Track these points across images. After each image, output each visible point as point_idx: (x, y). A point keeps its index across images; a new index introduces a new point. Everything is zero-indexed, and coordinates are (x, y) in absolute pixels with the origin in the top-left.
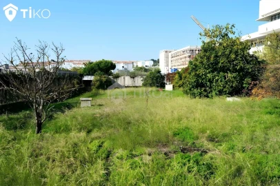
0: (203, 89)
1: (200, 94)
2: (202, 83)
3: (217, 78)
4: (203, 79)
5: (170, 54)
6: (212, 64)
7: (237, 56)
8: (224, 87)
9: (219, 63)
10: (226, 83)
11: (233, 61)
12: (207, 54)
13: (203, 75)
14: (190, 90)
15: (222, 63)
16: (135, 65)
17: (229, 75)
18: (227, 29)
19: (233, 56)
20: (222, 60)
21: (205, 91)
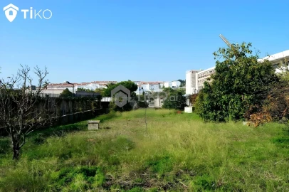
0: (219, 112)
1: (215, 117)
2: (217, 106)
3: (232, 100)
4: (217, 102)
5: (197, 74)
6: (226, 85)
7: (253, 76)
8: (240, 110)
9: (234, 84)
10: (242, 106)
11: (249, 82)
12: (221, 75)
13: (217, 97)
14: (205, 113)
15: (237, 84)
16: (162, 85)
17: (246, 97)
18: (243, 48)
19: (249, 77)
20: (237, 81)
21: (221, 114)
